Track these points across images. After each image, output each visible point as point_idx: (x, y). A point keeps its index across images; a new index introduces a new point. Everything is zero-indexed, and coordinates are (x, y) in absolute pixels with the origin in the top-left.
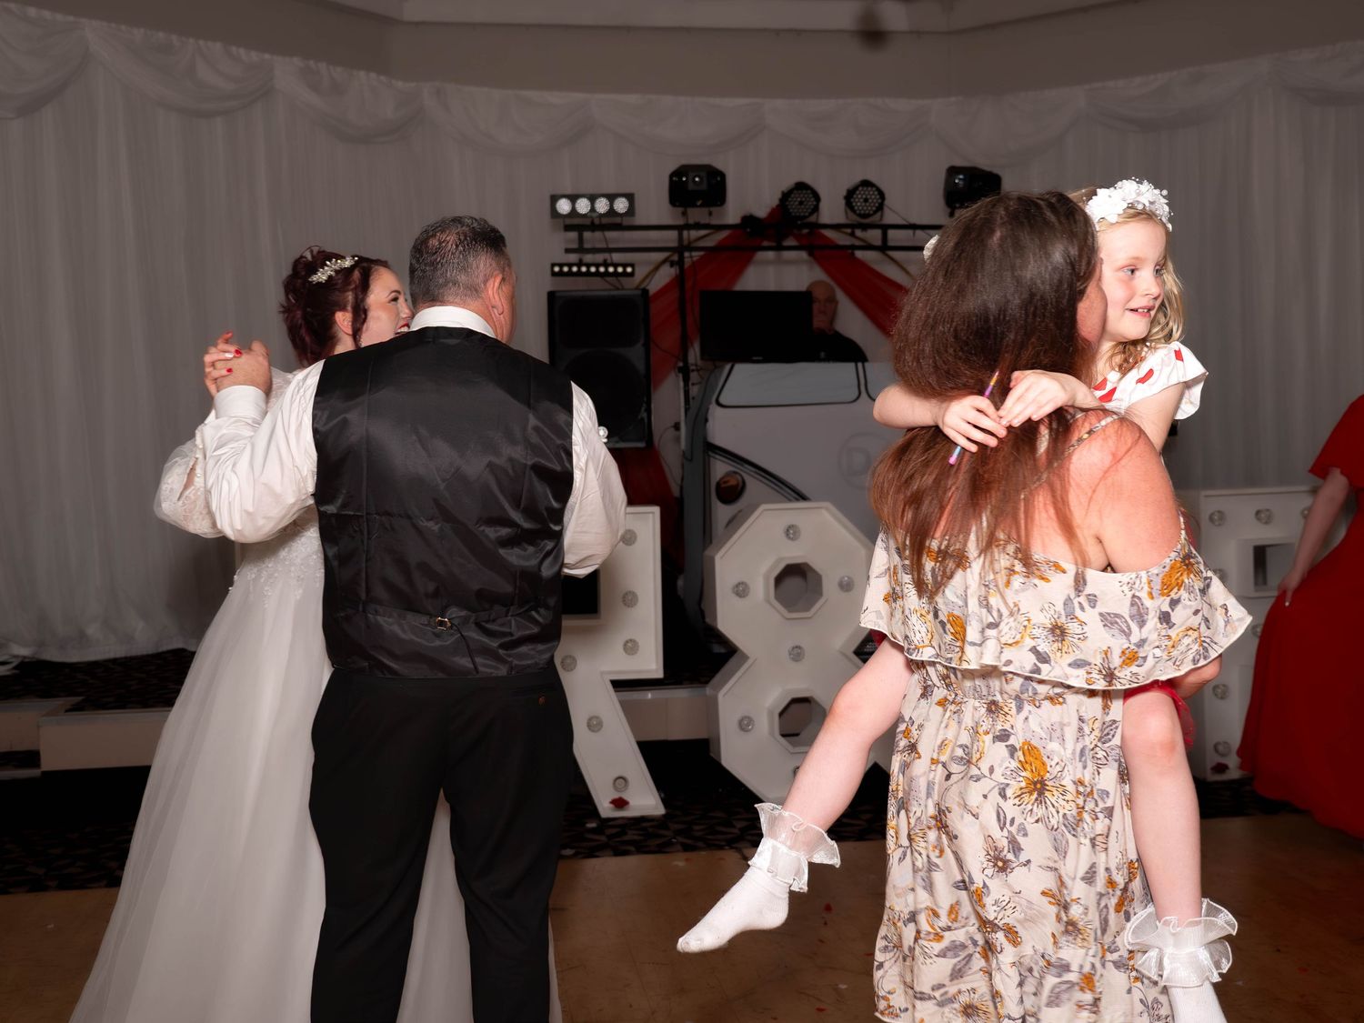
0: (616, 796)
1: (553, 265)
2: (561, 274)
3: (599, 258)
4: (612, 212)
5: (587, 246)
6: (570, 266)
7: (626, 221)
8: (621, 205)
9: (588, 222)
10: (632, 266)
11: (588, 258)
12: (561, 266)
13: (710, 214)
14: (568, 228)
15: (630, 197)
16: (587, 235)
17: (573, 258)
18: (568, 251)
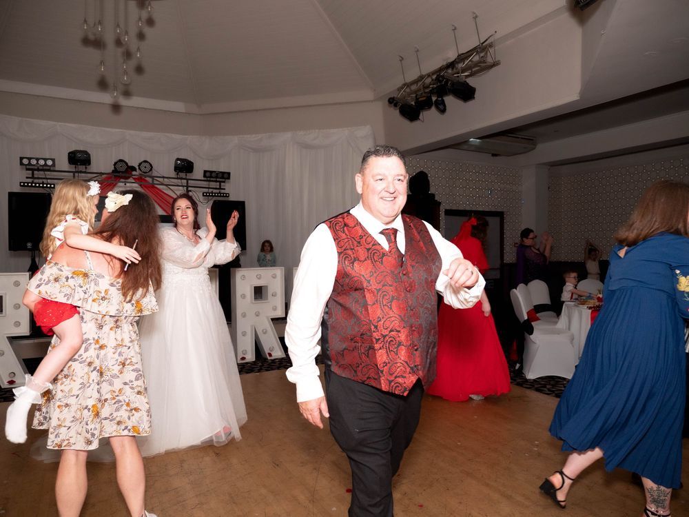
0: (10, 380)
1: (21, 183)
2: (24, 186)
3: (41, 181)
4: (46, 165)
5: (35, 176)
6: (28, 183)
7: (52, 169)
8: (49, 163)
9: (36, 168)
10: (54, 185)
11: (36, 181)
12: (24, 183)
13: (86, 168)
14: (27, 169)
15: (53, 160)
16: (35, 172)
17: (30, 180)
18: (27, 178)
